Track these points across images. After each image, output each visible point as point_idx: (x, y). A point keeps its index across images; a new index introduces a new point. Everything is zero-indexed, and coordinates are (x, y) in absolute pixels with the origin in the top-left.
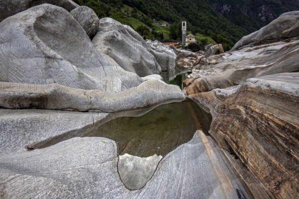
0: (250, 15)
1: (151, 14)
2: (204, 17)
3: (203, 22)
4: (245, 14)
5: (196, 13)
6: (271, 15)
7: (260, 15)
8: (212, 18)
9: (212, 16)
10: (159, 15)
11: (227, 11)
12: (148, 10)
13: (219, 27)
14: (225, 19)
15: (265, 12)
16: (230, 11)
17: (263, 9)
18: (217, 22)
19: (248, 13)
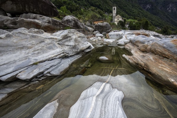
0: (162, 10)
1: (105, 10)
2: (135, 11)
3: (134, 13)
4: (159, 9)
5: (131, 9)
6: (175, 9)
7: (168, 9)
8: (139, 11)
9: (140, 10)
10: (109, 11)
11: (149, 8)
12: (104, 8)
13: (144, 16)
14: (147, 12)
15: (171, 7)
16: (151, 8)
17: (170, 6)
18: (142, 13)
19: (161, 8)
